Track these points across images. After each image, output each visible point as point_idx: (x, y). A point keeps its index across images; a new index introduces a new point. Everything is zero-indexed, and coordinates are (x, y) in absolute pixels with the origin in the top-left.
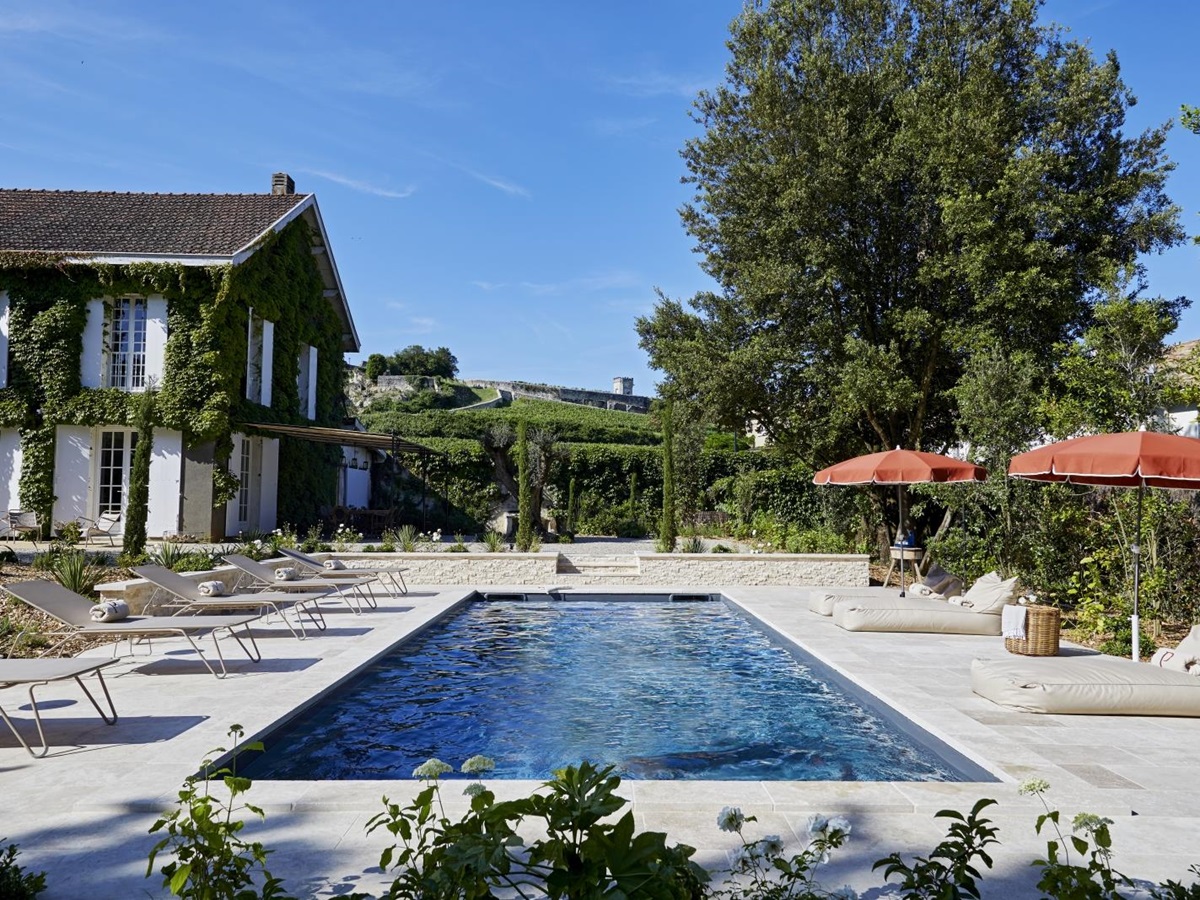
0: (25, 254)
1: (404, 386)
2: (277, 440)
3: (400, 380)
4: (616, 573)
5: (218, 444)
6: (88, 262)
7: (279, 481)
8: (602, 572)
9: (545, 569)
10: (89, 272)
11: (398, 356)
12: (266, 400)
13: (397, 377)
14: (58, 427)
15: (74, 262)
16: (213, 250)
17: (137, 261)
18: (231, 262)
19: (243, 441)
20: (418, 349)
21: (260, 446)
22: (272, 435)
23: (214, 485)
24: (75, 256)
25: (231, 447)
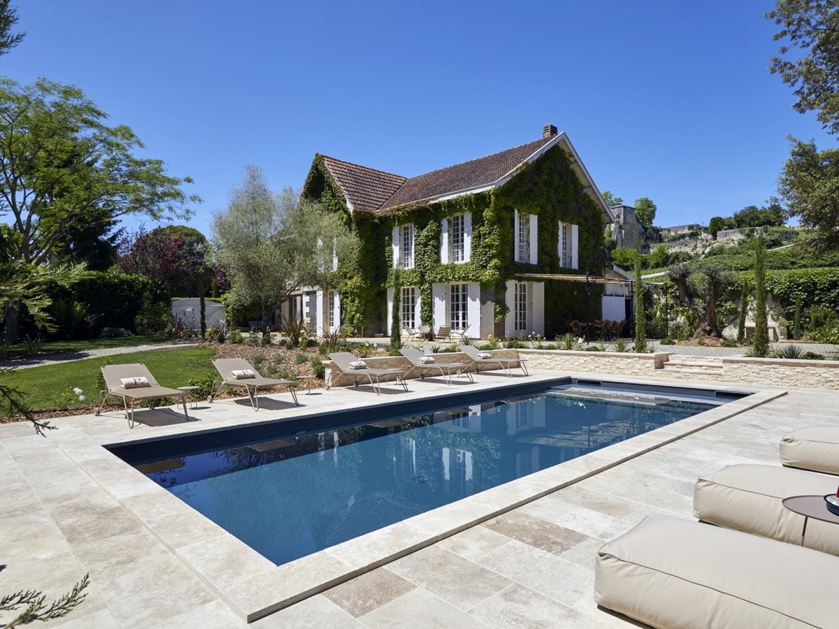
0: (413, 204)
1: (736, 237)
2: (543, 283)
3: (734, 233)
4: (708, 371)
5: (496, 287)
6: (437, 201)
7: (545, 306)
8: (696, 370)
9: (647, 365)
10: (437, 206)
11: (736, 216)
12: (534, 260)
13: (732, 231)
14: (433, 284)
15: (434, 202)
16: (486, 181)
17: (455, 196)
18: (494, 187)
19: (516, 285)
20: (753, 209)
21: (531, 286)
22: (539, 280)
23: (495, 310)
24: (433, 199)
25: (505, 289)
